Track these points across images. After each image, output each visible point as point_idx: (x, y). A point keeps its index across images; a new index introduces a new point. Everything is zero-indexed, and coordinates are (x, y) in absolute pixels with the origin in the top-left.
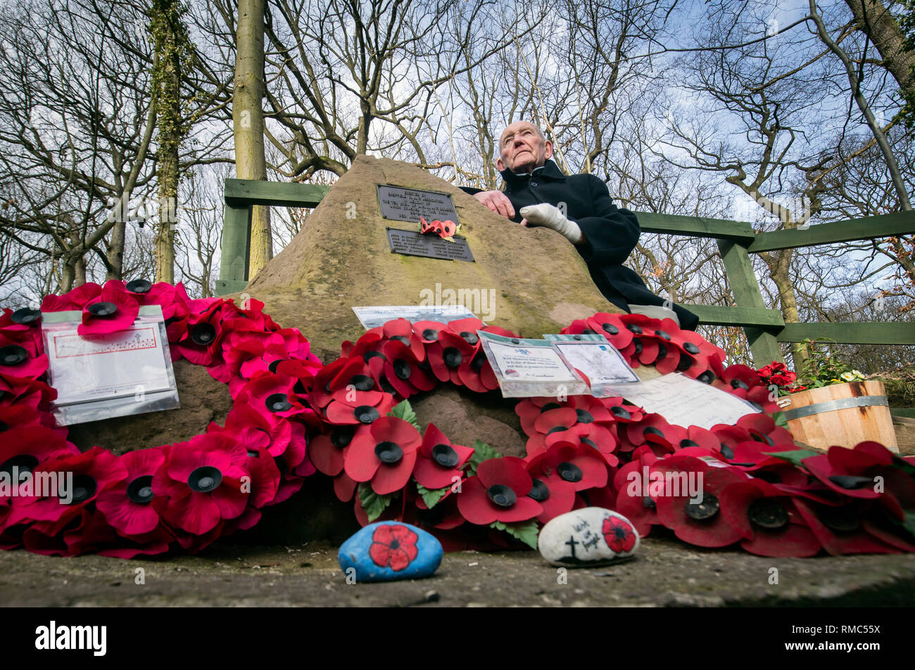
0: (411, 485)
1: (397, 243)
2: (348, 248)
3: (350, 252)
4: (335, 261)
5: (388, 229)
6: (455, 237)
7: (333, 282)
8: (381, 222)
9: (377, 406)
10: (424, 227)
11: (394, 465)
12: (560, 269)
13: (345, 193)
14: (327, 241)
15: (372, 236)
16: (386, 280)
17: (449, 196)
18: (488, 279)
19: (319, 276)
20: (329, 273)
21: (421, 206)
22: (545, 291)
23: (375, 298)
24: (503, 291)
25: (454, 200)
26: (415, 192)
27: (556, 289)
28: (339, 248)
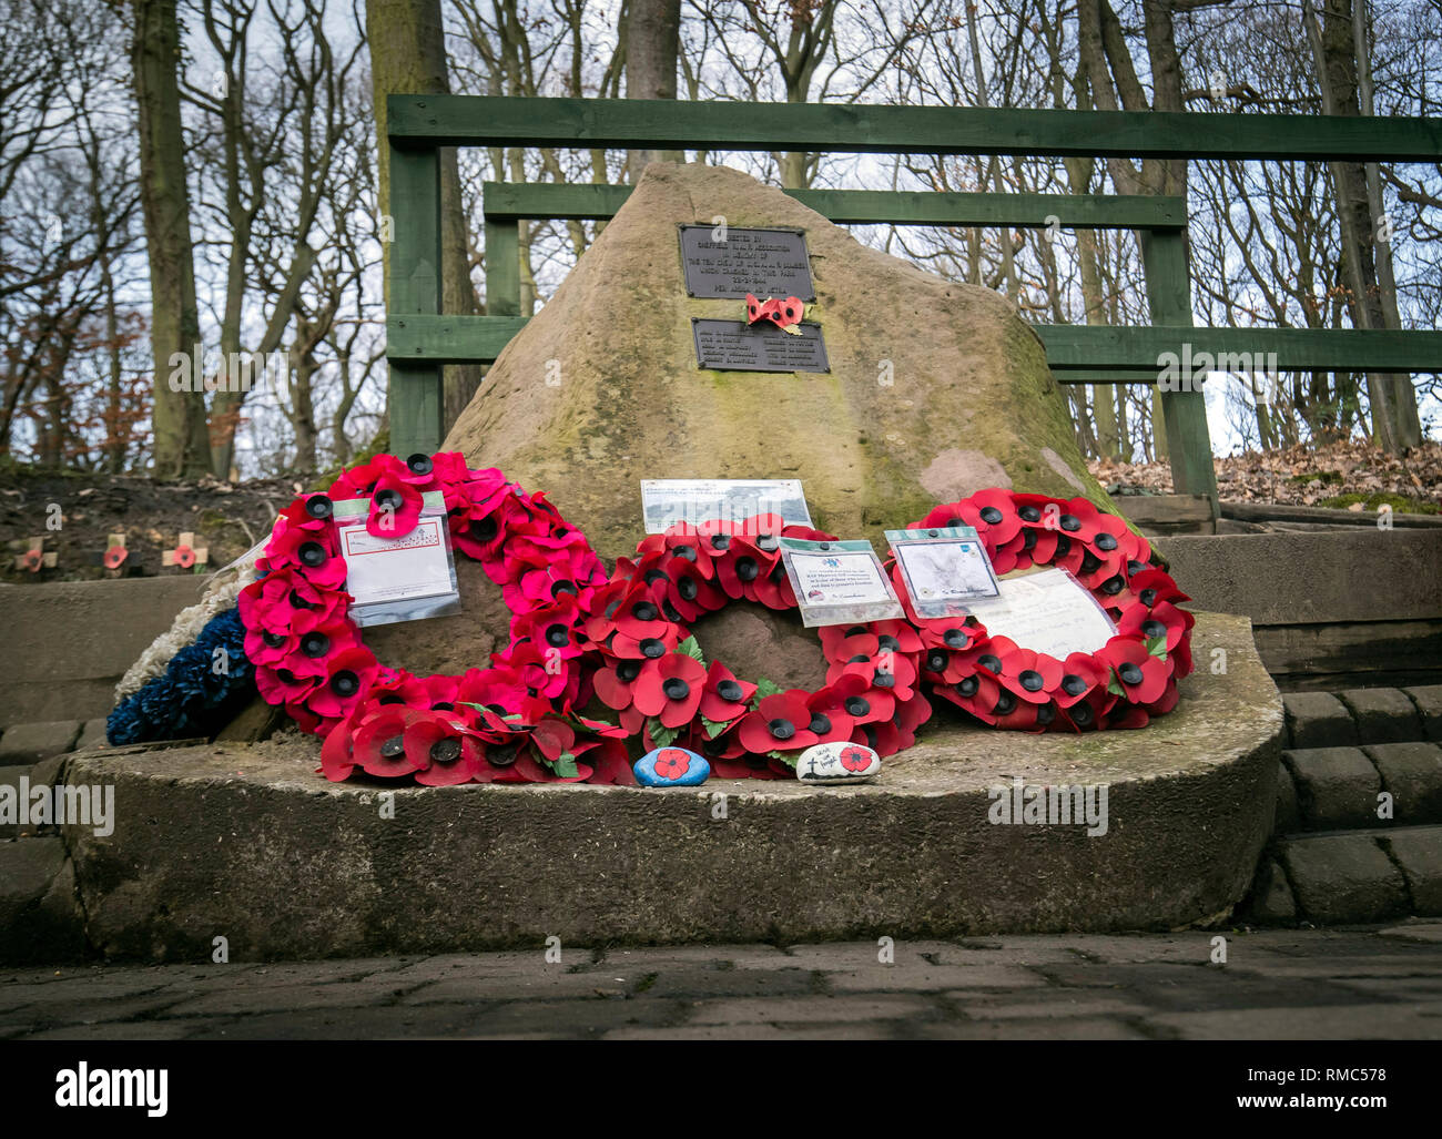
0: (697, 718)
1: (709, 351)
2: (633, 366)
3: (638, 373)
4: (615, 393)
5: (696, 321)
6: (803, 324)
7: (614, 434)
8: (685, 305)
9: (662, 638)
10: (753, 310)
11: (680, 701)
12: (971, 375)
13: (629, 254)
14: (603, 355)
15: (670, 338)
16: (689, 425)
17: (801, 235)
18: (845, 407)
19: (595, 422)
20: (608, 415)
21: (752, 262)
22: (931, 425)
23: (672, 461)
24: (862, 432)
25: (810, 242)
26: (742, 233)
27: (950, 420)
28: (622, 367)
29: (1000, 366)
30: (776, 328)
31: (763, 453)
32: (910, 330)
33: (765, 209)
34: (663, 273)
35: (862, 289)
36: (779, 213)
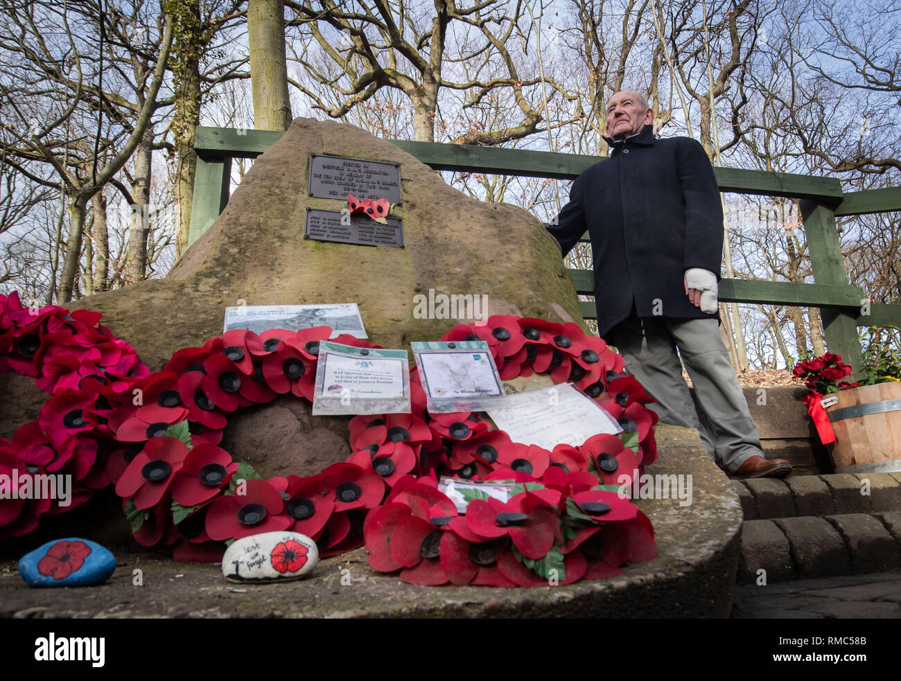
1: (315, 228)
2: (254, 235)
3: (256, 239)
4: (234, 250)
5: (309, 210)
6: (390, 217)
7: (223, 276)
8: (304, 201)
10: (354, 206)
12: (506, 255)
13: (269, 167)
14: (233, 226)
15: (287, 219)
16: (284, 273)
17: (397, 166)
18: (410, 269)
19: (211, 268)
20: (224, 265)
21: (360, 179)
22: (472, 283)
23: (263, 295)
24: (419, 284)
25: (403, 171)
26: (356, 162)
27: (487, 281)
28: (245, 235)
29: (527, 252)
30: (369, 218)
31: (336, 293)
32: (467, 227)
33: (373, 150)
34: (292, 180)
35: (436, 200)
36: (383, 152)
